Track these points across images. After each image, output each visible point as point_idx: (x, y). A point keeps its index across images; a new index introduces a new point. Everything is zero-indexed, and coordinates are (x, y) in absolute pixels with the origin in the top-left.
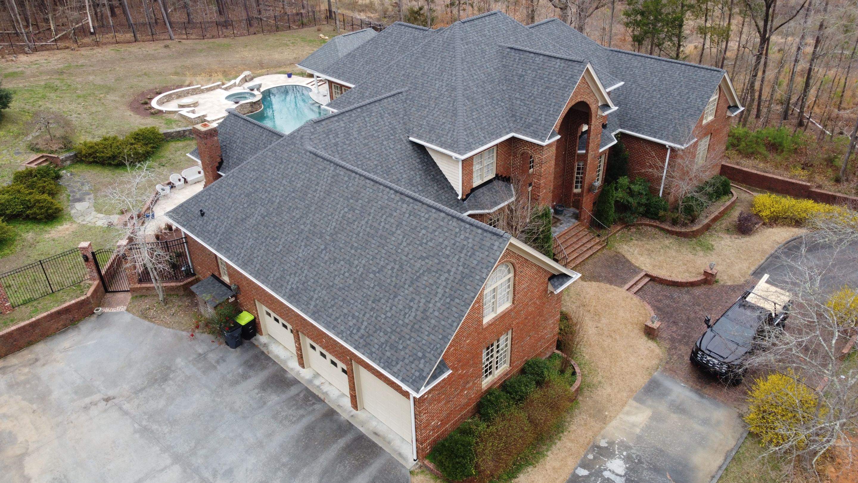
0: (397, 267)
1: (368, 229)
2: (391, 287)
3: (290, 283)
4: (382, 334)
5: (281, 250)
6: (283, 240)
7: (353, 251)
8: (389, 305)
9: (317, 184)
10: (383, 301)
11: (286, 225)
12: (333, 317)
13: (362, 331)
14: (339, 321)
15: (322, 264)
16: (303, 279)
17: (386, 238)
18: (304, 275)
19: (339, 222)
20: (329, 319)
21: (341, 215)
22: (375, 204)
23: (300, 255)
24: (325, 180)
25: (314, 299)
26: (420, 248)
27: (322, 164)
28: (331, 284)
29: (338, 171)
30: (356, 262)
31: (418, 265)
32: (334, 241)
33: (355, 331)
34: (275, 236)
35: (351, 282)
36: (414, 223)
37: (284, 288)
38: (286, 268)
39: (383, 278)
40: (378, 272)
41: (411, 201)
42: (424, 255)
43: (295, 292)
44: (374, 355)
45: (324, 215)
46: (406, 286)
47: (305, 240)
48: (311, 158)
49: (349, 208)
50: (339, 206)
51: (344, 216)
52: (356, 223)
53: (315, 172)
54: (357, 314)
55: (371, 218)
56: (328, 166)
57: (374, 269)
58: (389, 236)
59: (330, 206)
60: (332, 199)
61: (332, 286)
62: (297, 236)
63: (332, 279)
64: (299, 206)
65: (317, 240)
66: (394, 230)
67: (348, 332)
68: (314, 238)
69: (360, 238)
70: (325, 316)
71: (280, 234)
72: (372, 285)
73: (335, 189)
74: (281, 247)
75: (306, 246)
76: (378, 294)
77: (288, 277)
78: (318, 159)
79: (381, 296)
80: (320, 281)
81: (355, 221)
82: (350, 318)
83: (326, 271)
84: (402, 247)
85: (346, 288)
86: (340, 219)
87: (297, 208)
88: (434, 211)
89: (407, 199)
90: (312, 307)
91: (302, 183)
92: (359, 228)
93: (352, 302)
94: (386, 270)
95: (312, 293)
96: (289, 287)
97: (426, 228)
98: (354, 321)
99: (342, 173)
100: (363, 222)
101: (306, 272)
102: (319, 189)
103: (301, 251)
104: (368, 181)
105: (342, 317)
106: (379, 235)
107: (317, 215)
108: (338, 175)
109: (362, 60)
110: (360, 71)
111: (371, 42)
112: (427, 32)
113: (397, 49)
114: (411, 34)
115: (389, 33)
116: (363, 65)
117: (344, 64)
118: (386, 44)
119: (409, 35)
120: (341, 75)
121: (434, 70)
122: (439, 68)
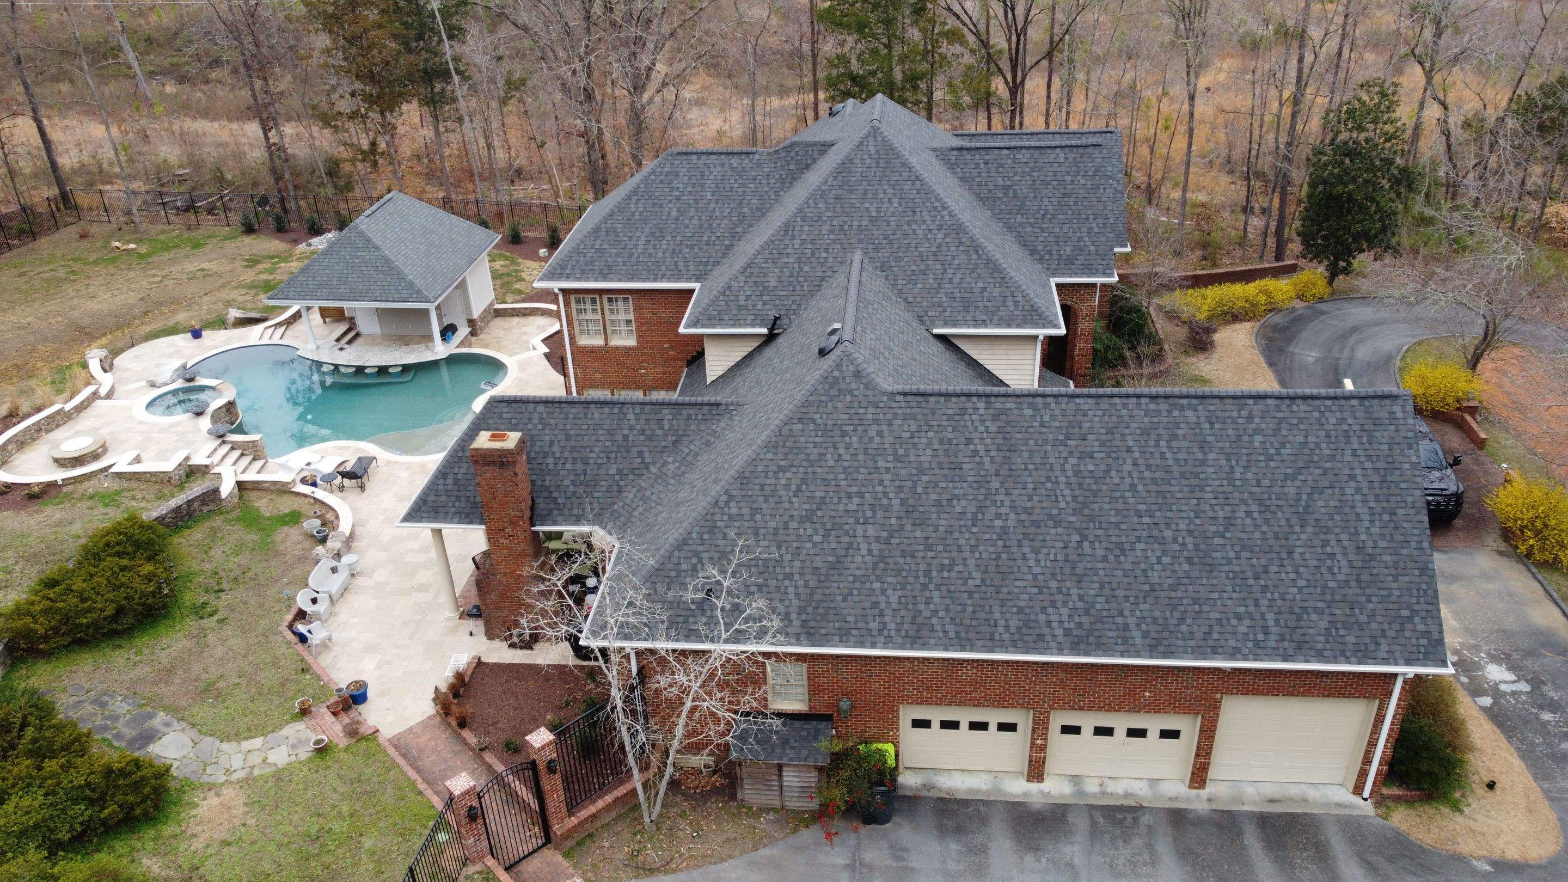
0: (1254, 508)
1: (1147, 474)
2: (1271, 542)
3: (1055, 625)
4: (1314, 617)
5: (983, 581)
6: (971, 562)
7: (1147, 520)
8: (1289, 569)
9: (969, 441)
10: (1273, 569)
11: (956, 535)
12: (1199, 635)
13: (1275, 630)
14: (1215, 636)
15: (1100, 565)
16: (1080, 605)
17: (1196, 476)
18: (1075, 598)
19: (1075, 486)
20: (1192, 643)
21: (1070, 473)
22: (1127, 431)
23: (1036, 570)
24: (982, 429)
25: (1132, 627)
26: (1272, 464)
27: (949, 404)
28: (1147, 587)
29: (998, 406)
30: (1168, 534)
31: (1293, 490)
32: (1091, 519)
33: (1260, 637)
34: (946, 562)
35: (1186, 567)
36: (1230, 432)
37: (1048, 638)
38: (1022, 604)
39: (1242, 535)
40: (1227, 530)
41: (1194, 401)
42: (1289, 471)
43: (1080, 632)
44: (1326, 653)
45: (1031, 486)
46: (1297, 529)
47: (1025, 543)
48: (914, 404)
49: (1077, 454)
50: (1052, 460)
51: (1076, 473)
52: (1114, 474)
53: (945, 423)
54: (1241, 610)
55: (1137, 455)
56: (968, 405)
57: (1214, 528)
58: (1199, 469)
59: (1031, 467)
60: (1026, 454)
61: (1153, 590)
62: (1000, 543)
63: (1142, 579)
64: (956, 492)
65: (1053, 531)
66: (1200, 456)
67: (1250, 644)
68: (1043, 530)
69: (1144, 495)
70: (1180, 643)
71: (954, 554)
72: (1232, 555)
73: (1019, 436)
74: (975, 575)
75: (1036, 551)
76: (1255, 561)
77: (1042, 617)
78: (932, 399)
79: (1263, 562)
80: (1120, 593)
81: (1108, 471)
82: (1234, 622)
83: (1120, 573)
84: (1238, 476)
85: (1184, 581)
86: (1073, 480)
87: (958, 497)
88: (1250, 401)
89: (1184, 401)
90: (1138, 641)
91: (929, 452)
92: (1128, 480)
93: (1216, 595)
94: (1239, 521)
95: (1119, 620)
96: (1059, 632)
97: (1257, 431)
98: (1246, 622)
99: (1008, 406)
100: (1128, 467)
101: (1074, 591)
102: (980, 447)
103: (1032, 563)
104: (1078, 400)
105: (1216, 628)
106: (1176, 475)
107: (1015, 492)
108: (1005, 412)
109: (638, 234)
110: (650, 254)
111: (635, 198)
112: (757, 157)
113: (709, 197)
114: (722, 165)
115: (668, 174)
116: (648, 242)
117: (597, 251)
118: (677, 193)
119: (718, 169)
120: (605, 271)
121: (892, 209)
122: (900, 204)
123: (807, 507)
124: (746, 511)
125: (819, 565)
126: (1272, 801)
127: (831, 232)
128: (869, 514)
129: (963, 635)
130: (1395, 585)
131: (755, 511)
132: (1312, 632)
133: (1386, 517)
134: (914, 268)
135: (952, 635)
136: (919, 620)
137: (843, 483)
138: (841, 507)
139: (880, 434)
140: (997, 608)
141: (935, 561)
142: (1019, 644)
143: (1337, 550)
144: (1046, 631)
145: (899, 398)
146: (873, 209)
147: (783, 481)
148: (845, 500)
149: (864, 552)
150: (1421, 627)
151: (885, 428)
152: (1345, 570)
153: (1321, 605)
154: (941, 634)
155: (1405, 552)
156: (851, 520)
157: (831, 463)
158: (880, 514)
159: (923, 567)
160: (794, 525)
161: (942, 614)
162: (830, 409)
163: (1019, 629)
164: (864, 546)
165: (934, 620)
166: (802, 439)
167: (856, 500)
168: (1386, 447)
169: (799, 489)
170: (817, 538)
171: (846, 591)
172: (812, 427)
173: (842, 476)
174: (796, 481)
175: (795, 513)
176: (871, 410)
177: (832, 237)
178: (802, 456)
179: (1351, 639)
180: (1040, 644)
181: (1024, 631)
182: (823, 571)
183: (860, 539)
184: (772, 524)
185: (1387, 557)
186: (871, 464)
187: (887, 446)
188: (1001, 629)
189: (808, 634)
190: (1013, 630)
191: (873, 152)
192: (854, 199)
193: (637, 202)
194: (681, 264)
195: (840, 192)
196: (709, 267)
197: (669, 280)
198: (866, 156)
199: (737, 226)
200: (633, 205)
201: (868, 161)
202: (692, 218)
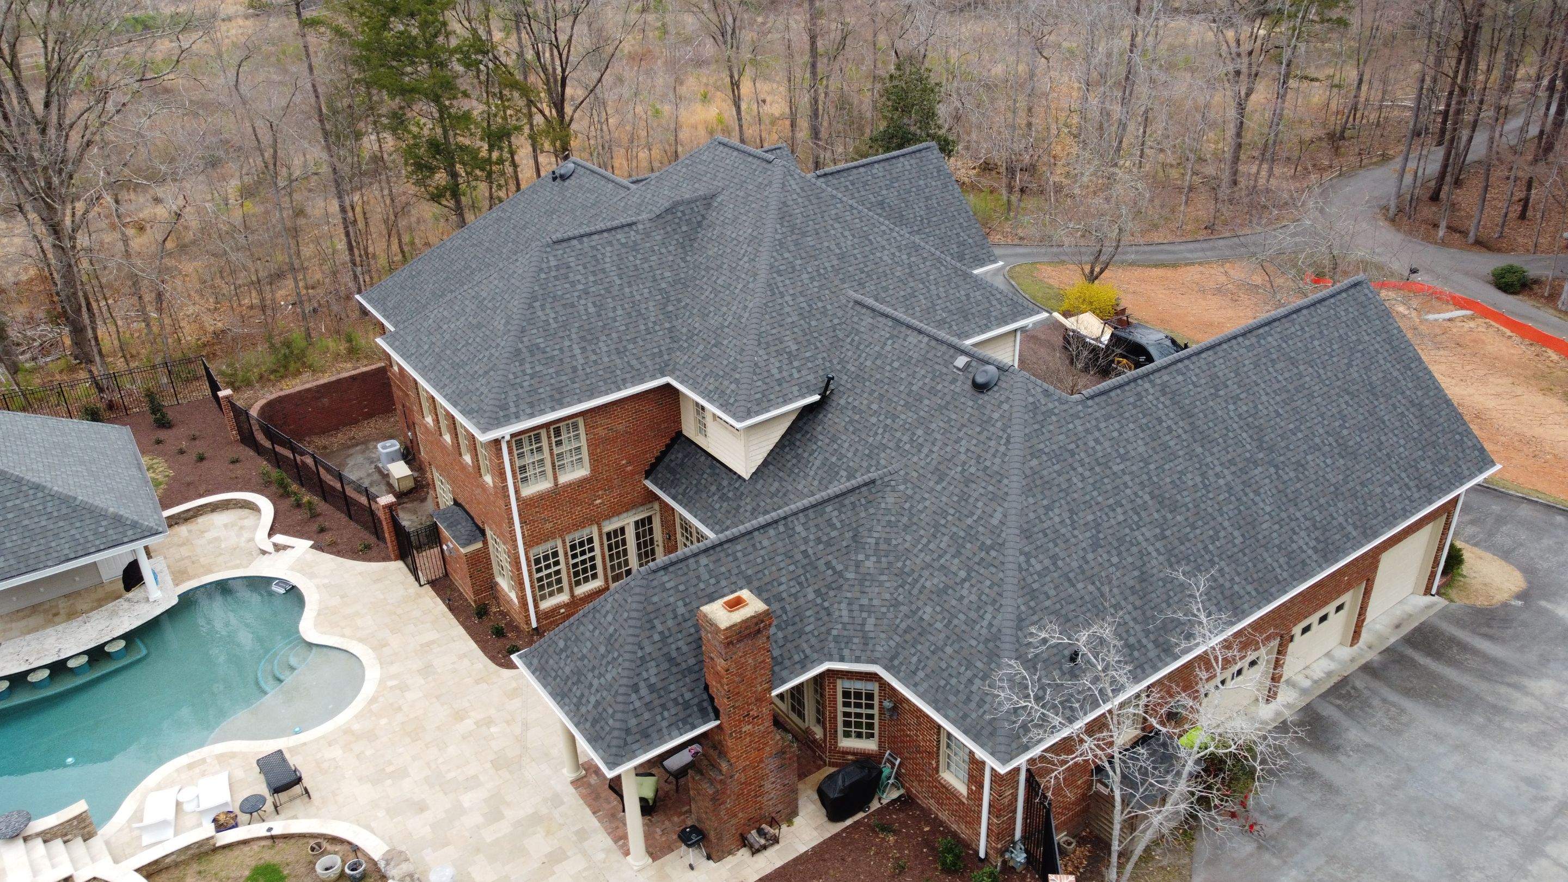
0: (1347, 398)
1: (1278, 398)
2: (1370, 419)
3: (1305, 547)
4: (1423, 464)
5: (1243, 535)
6: (1226, 524)
7: (1300, 435)
8: (1391, 435)
9: (1160, 421)
10: (1383, 438)
11: (1203, 506)
12: (1380, 510)
13: (1412, 484)
14: (1388, 506)
15: (1298, 485)
16: (1308, 523)
17: (1302, 385)
18: (1302, 519)
19: (1245, 428)
20: (1380, 518)
21: (1236, 419)
22: (1245, 369)
23: (1268, 509)
24: (1161, 406)
25: (1345, 524)
26: (1335, 359)
27: (1128, 394)
28: (1332, 489)
29: (1158, 381)
30: (1317, 440)
31: (1356, 375)
32: (1271, 450)
33: (1409, 493)
34: (1211, 533)
35: (1342, 461)
36: (1299, 344)
37: (1308, 561)
38: (1277, 542)
39: (1354, 421)
40: (1345, 422)
41: (1267, 328)
42: (1346, 361)
43: (1320, 547)
44: (1444, 487)
45: (1220, 440)
46: (1376, 403)
47: (1247, 490)
48: (1103, 404)
49: (1230, 401)
50: (1219, 413)
51: (1240, 415)
52: (1260, 407)
53: (1134, 412)
54: (1388, 478)
55: (1263, 385)
56: (1139, 389)
57: (1337, 424)
58: (1302, 381)
59: (1211, 424)
60: (1201, 415)
61: (1337, 489)
62: (1233, 498)
63: (1326, 484)
64: (1179, 468)
65: (1256, 472)
66: (1295, 371)
67: (1407, 502)
68: (1252, 473)
69: (1286, 415)
70: (1375, 522)
71: (1212, 523)
72: (1358, 439)
73: (1187, 402)
74: (1236, 533)
75: (1257, 493)
76: (1372, 438)
77: (1294, 546)
78: (1113, 394)
79: (1376, 436)
80: (1322, 501)
81: (1256, 407)
82: (1390, 489)
83: (1312, 485)
84: (1324, 377)
85: (1348, 472)
86: (1242, 423)
87: (1182, 473)
88: (1295, 316)
89: (1261, 331)
90: (1354, 533)
91: (1140, 442)
92: (1271, 408)
93: (1369, 475)
94: (1346, 412)
95: (1335, 523)
96: (1310, 552)
97: (1312, 338)
98: (1395, 486)
99: (1166, 378)
100: (1264, 398)
101: (1298, 514)
102: (1170, 422)
103: (1261, 505)
104: (1203, 355)
105: (1385, 499)
106: (1293, 391)
107: (1215, 450)
108: (1164, 386)
109: (567, 343)
110: (595, 362)
111: (537, 304)
112: (640, 227)
113: (618, 282)
114: (610, 243)
115: (558, 268)
116: (583, 349)
117: (532, 377)
118: (581, 287)
119: (609, 249)
120: (557, 396)
121: (849, 243)
122: (853, 236)
123: (1088, 534)
124: (1047, 562)
125: (1131, 583)
126: (1398, 626)
127: (812, 279)
128: (1136, 518)
129: (1261, 589)
130: (1442, 420)
131: (1054, 558)
132: (1428, 475)
133: (1409, 373)
134: (902, 293)
135: (1254, 593)
136: (1227, 593)
137: (1100, 499)
138: (1113, 522)
139: (1097, 441)
140: (1266, 555)
141: (1204, 537)
142: (1296, 576)
143: (1403, 408)
144: (1304, 556)
145: (1090, 403)
146: (833, 247)
147: (1057, 519)
148: (1111, 514)
149: (1154, 554)
150: (1470, 444)
151: (1097, 434)
152: (1415, 421)
153: (1420, 453)
154: (1247, 597)
155: (1431, 394)
156: (1127, 531)
157: (1080, 485)
158: (1143, 514)
159: (1200, 546)
160: (1090, 556)
161: (1237, 579)
162: (1048, 435)
163: (1288, 563)
164: (1150, 549)
165: (1236, 588)
166: (1045, 473)
167: (1119, 510)
168: (1378, 322)
169: (1073, 522)
170: (1115, 560)
171: (1165, 597)
172: (1045, 458)
173: (1095, 493)
174: (1066, 515)
175: (1084, 545)
176: (1077, 422)
177: (816, 284)
178: (1055, 489)
179: (1447, 470)
180: (1307, 569)
181: (1292, 563)
182: (1138, 587)
183: (1144, 544)
184: (1075, 564)
185: (1427, 402)
186: (1108, 472)
187: (1109, 450)
188: (1278, 570)
189: (1164, 651)
190: (1285, 567)
191: (799, 190)
192: (810, 241)
193: (543, 307)
194: (634, 362)
195: (794, 237)
196: (666, 357)
197: (634, 384)
198: (795, 196)
199: (665, 305)
200: (540, 313)
201: (800, 200)
202: (614, 309)
